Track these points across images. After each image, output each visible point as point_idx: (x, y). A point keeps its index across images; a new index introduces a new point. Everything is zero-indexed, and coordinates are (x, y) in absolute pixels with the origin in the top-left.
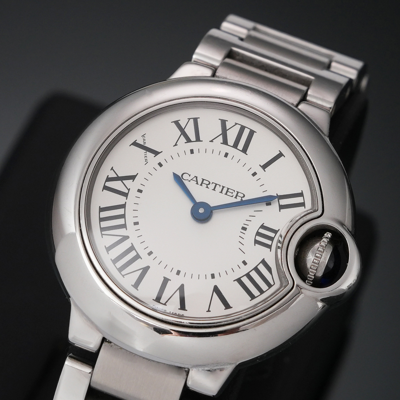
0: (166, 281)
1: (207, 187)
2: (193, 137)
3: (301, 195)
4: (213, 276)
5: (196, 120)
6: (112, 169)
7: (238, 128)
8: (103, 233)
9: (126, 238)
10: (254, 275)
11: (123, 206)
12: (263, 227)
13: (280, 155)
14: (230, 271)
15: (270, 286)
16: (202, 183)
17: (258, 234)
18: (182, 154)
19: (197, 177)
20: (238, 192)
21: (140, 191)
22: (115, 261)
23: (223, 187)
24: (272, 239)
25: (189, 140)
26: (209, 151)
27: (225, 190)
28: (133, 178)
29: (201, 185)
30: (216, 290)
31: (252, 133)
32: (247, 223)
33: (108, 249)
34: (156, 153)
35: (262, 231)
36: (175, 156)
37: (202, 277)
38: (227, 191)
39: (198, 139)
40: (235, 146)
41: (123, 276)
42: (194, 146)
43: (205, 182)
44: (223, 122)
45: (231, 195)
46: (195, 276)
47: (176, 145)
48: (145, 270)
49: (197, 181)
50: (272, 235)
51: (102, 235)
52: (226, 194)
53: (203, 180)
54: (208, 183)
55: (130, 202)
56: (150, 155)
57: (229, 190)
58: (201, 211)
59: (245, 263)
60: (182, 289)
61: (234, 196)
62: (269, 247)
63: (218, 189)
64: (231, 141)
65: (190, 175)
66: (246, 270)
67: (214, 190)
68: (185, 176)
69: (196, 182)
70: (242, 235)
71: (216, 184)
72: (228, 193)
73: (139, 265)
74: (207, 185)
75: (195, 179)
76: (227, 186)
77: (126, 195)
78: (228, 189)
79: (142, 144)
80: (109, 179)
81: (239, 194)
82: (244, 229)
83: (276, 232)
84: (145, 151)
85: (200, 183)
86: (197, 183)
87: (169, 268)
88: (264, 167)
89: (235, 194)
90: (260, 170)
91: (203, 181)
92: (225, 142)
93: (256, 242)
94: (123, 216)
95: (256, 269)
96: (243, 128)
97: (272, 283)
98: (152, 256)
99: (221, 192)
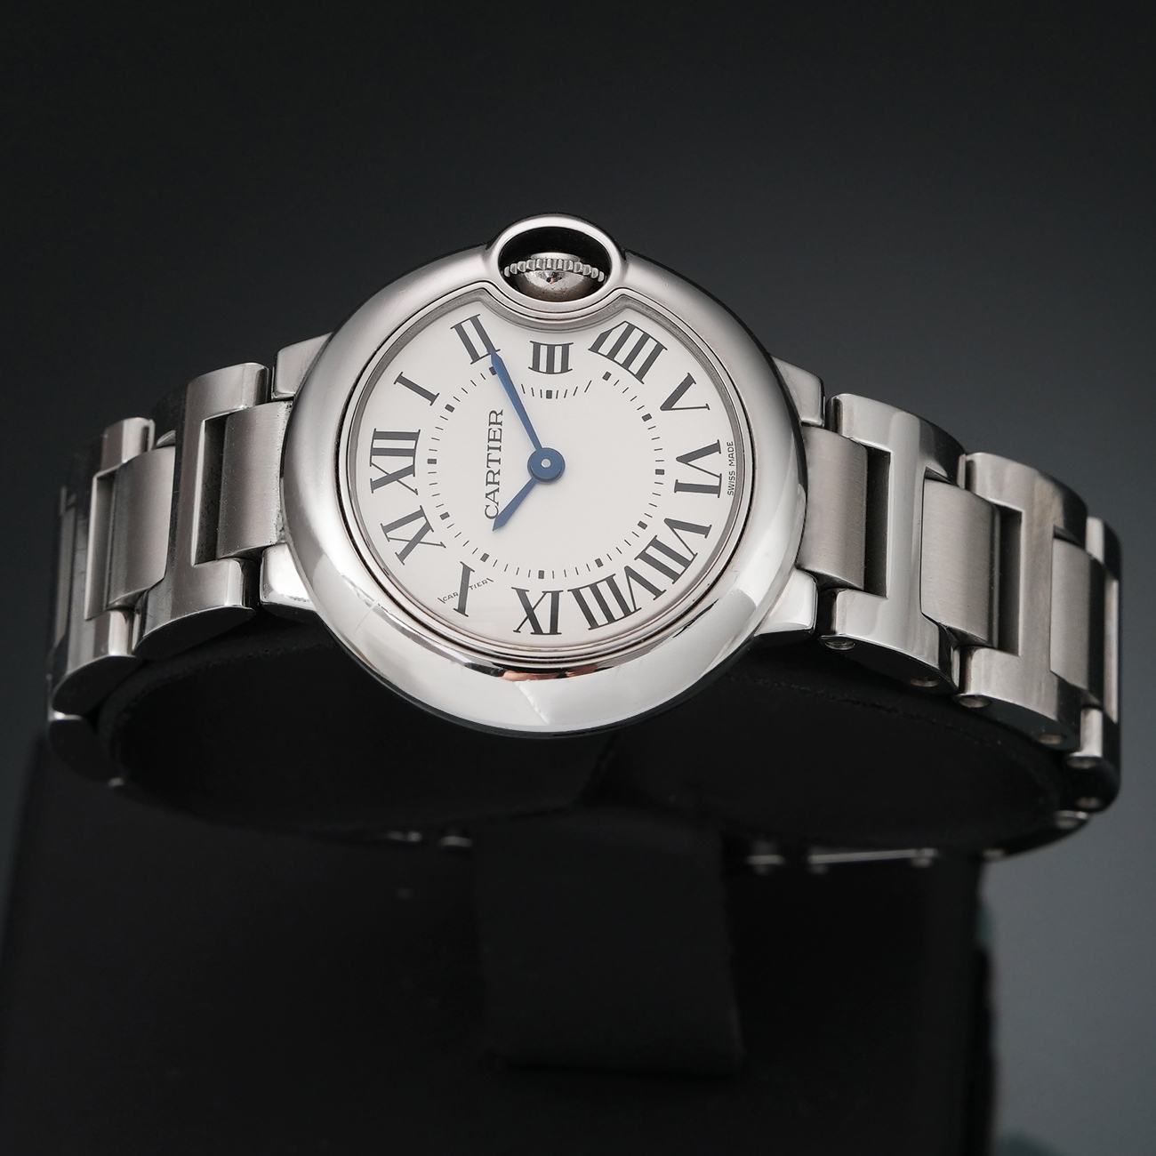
0: (680, 487)
1: (498, 473)
2: (420, 522)
3: (459, 328)
4: (647, 417)
5: (387, 529)
6: (517, 631)
7: (377, 459)
8: (632, 610)
9: (630, 572)
10: (622, 356)
11: (577, 593)
12: (536, 367)
13: (401, 380)
14: (630, 395)
15: (631, 328)
16: (494, 483)
17: (550, 370)
18: (454, 530)
19: (487, 495)
20: (490, 423)
21: (541, 574)
22: (675, 576)
23: (489, 448)
24: (551, 349)
25: (427, 527)
26: (434, 489)
27: (493, 444)
28: (522, 594)
29: (498, 483)
30: (668, 406)
31: (378, 435)
32: (537, 393)
33: (657, 593)
34: (467, 571)
35: (543, 366)
36: (462, 540)
37: (654, 433)
38: (494, 440)
39: (420, 514)
40: (411, 453)
41: (695, 556)
42: (433, 516)
43: (490, 480)
44: (376, 485)
45: (499, 432)
46: (657, 444)
47: (442, 545)
48: (672, 524)
49: (493, 492)
50: (544, 351)
51: (636, 610)
52: (500, 440)
53: (488, 483)
54: (491, 475)
55: (564, 584)
56: (473, 579)
57: (492, 437)
58: (546, 463)
59: (607, 376)
60: (685, 459)
61: (499, 426)
62: (566, 348)
63: (495, 455)
64: (405, 462)
65: (487, 506)
66: (617, 372)
67: (499, 461)
68: (492, 512)
69: (496, 493)
70: (561, 394)
71: (489, 461)
72: (498, 437)
73: (668, 538)
74: (494, 475)
75: (491, 496)
76: (486, 444)
77: (555, 596)
78: (490, 440)
79: (458, 597)
80: (537, 630)
81: (493, 420)
82: (549, 395)
83: (537, 347)
84: (469, 589)
85: (496, 487)
86: (498, 490)
87: (658, 489)
88: (432, 398)
89: (495, 427)
90: (440, 403)
91: (490, 483)
92: (410, 470)
93: (565, 369)
94: (594, 588)
95: (611, 355)
96: (375, 452)
97: (626, 325)
98: (645, 520)
99: (499, 449)
